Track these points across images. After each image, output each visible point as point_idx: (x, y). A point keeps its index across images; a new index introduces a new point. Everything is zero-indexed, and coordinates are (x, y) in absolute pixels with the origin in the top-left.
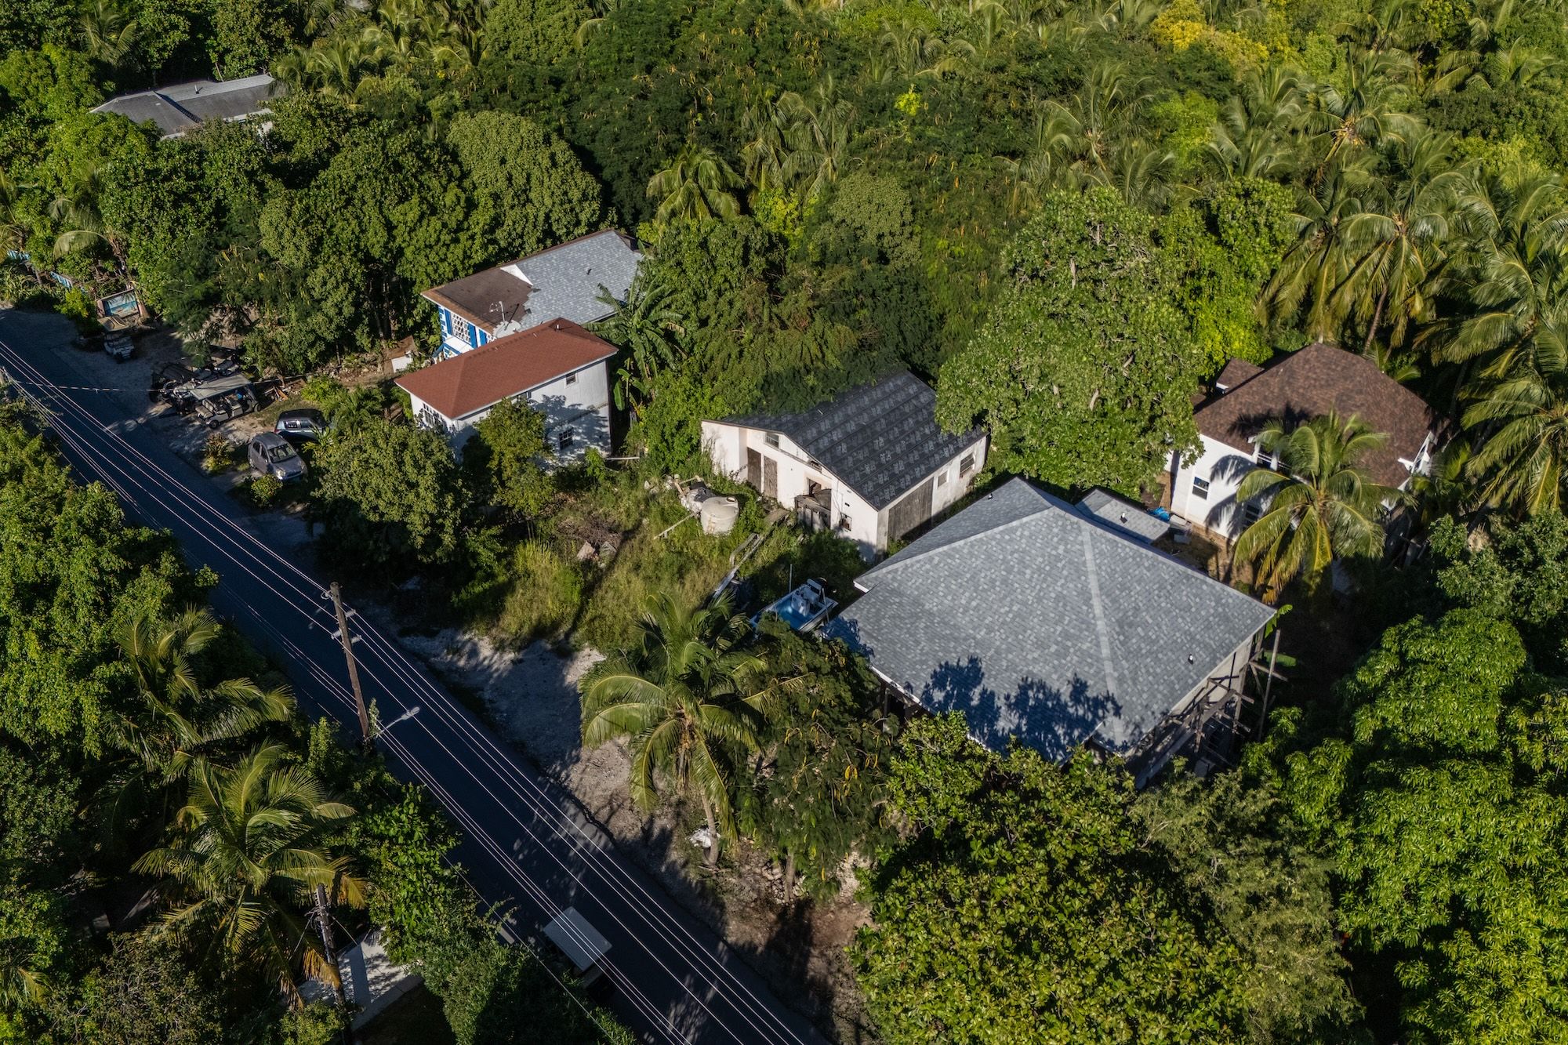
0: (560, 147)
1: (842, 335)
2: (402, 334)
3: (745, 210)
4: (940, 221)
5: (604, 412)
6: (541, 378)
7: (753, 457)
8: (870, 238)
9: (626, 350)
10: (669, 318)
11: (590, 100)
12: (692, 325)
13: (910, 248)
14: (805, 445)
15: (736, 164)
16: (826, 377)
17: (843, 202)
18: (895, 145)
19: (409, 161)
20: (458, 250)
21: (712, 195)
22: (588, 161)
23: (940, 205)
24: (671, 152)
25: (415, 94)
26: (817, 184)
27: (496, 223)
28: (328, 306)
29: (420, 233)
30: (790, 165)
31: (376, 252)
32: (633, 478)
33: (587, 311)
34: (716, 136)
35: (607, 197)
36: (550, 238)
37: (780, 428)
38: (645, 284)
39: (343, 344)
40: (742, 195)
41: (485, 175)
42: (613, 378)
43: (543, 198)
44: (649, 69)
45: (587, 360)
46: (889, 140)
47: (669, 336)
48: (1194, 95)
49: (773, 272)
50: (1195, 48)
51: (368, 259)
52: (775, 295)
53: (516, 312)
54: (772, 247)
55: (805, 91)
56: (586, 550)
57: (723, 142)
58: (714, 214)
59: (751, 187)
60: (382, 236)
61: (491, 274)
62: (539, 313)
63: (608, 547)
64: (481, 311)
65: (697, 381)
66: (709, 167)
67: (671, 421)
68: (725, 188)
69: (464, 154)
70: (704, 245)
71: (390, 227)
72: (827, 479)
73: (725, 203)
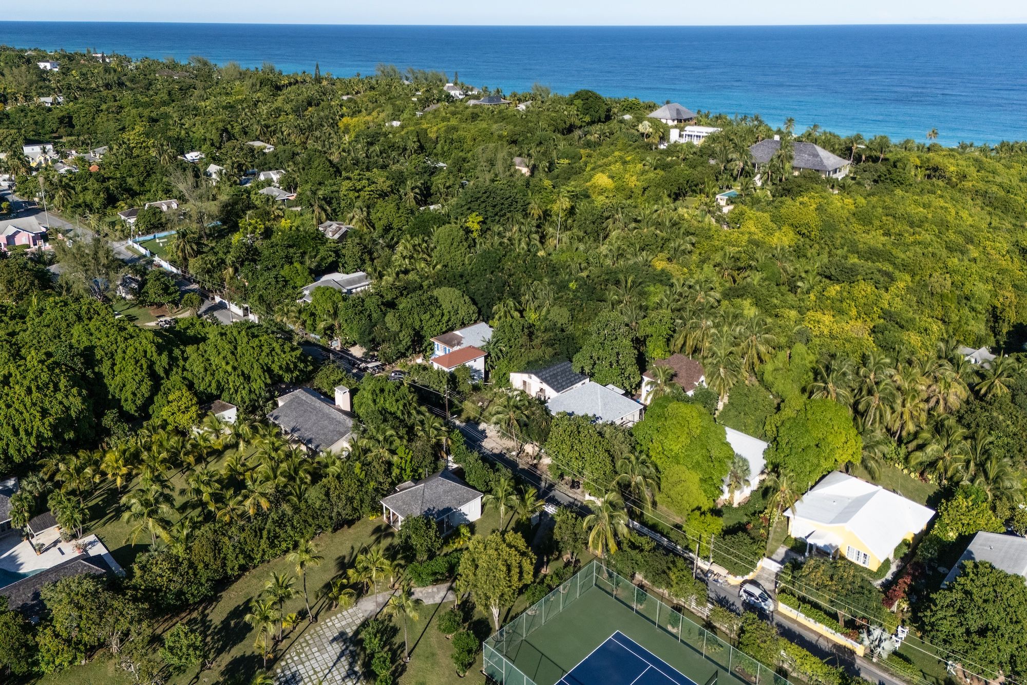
0: (467, 298)
1: (550, 351)
2: (419, 352)
3: (522, 316)
4: (580, 320)
5: (483, 371)
6: (468, 360)
7: (525, 383)
8: (559, 325)
9: (489, 355)
10: (501, 346)
11: (473, 282)
12: (507, 348)
13: (571, 328)
14: (539, 377)
15: (520, 303)
16: (545, 362)
17: (551, 314)
18: (568, 298)
19: (427, 302)
20: (439, 328)
21: (512, 312)
22: (475, 302)
23: (580, 316)
24: (500, 299)
25: (419, 280)
26: (545, 309)
27: (449, 320)
28: (404, 343)
29: (429, 323)
30: (537, 303)
31: (417, 328)
32: (491, 389)
33: (479, 344)
34: (513, 294)
35: (480, 313)
36: (463, 325)
37: (532, 373)
38: (494, 337)
39: (403, 355)
40: (521, 312)
41: (446, 306)
42: (486, 362)
43: (462, 313)
44: (492, 273)
45: (479, 356)
46: (565, 297)
47: (501, 351)
48: (658, 285)
49: (531, 335)
50: (663, 270)
51: (414, 329)
52: (531, 340)
53: (459, 344)
54: (530, 327)
55: (541, 281)
56: (480, 404)
57: (516, 296)
58: (512, 318)
59: (524, 310)
60: (419, 323)
61: (450, 334)
62: (465, 344)
63: (486, 404)
64: (449, 343)
65: (509, 363)
66: (512, 304)
67: (501, 374)
68: (516, 310)
69: (440, 300)
70: (511, 326)
71: (421, 321)
72: (545, 386)
73: (516, 314)
